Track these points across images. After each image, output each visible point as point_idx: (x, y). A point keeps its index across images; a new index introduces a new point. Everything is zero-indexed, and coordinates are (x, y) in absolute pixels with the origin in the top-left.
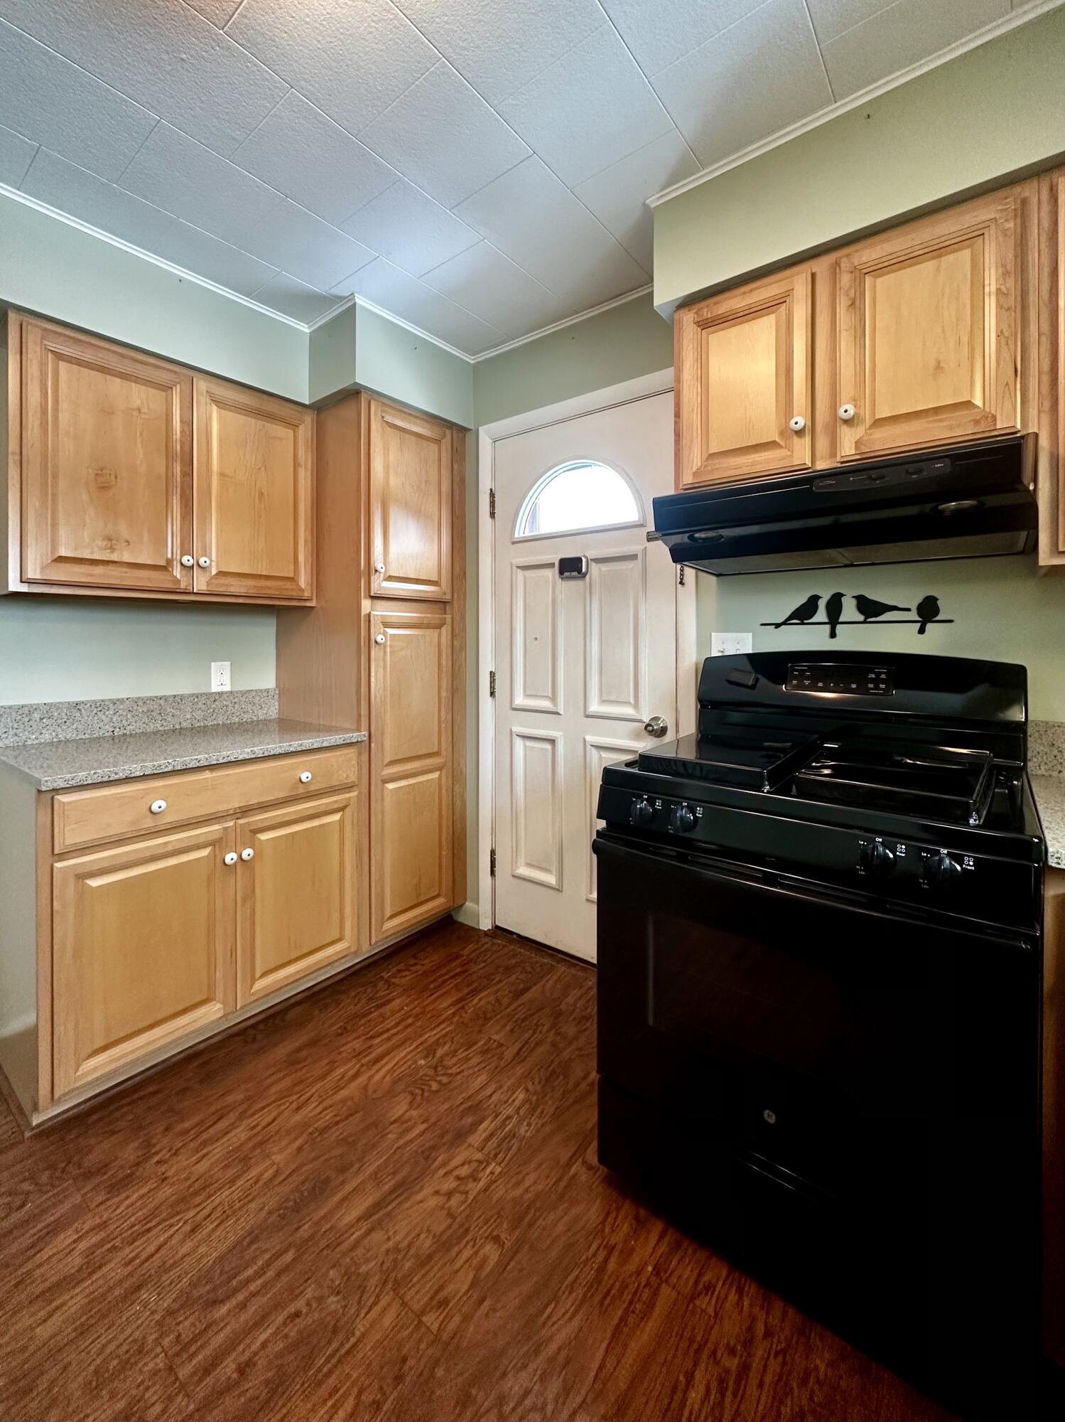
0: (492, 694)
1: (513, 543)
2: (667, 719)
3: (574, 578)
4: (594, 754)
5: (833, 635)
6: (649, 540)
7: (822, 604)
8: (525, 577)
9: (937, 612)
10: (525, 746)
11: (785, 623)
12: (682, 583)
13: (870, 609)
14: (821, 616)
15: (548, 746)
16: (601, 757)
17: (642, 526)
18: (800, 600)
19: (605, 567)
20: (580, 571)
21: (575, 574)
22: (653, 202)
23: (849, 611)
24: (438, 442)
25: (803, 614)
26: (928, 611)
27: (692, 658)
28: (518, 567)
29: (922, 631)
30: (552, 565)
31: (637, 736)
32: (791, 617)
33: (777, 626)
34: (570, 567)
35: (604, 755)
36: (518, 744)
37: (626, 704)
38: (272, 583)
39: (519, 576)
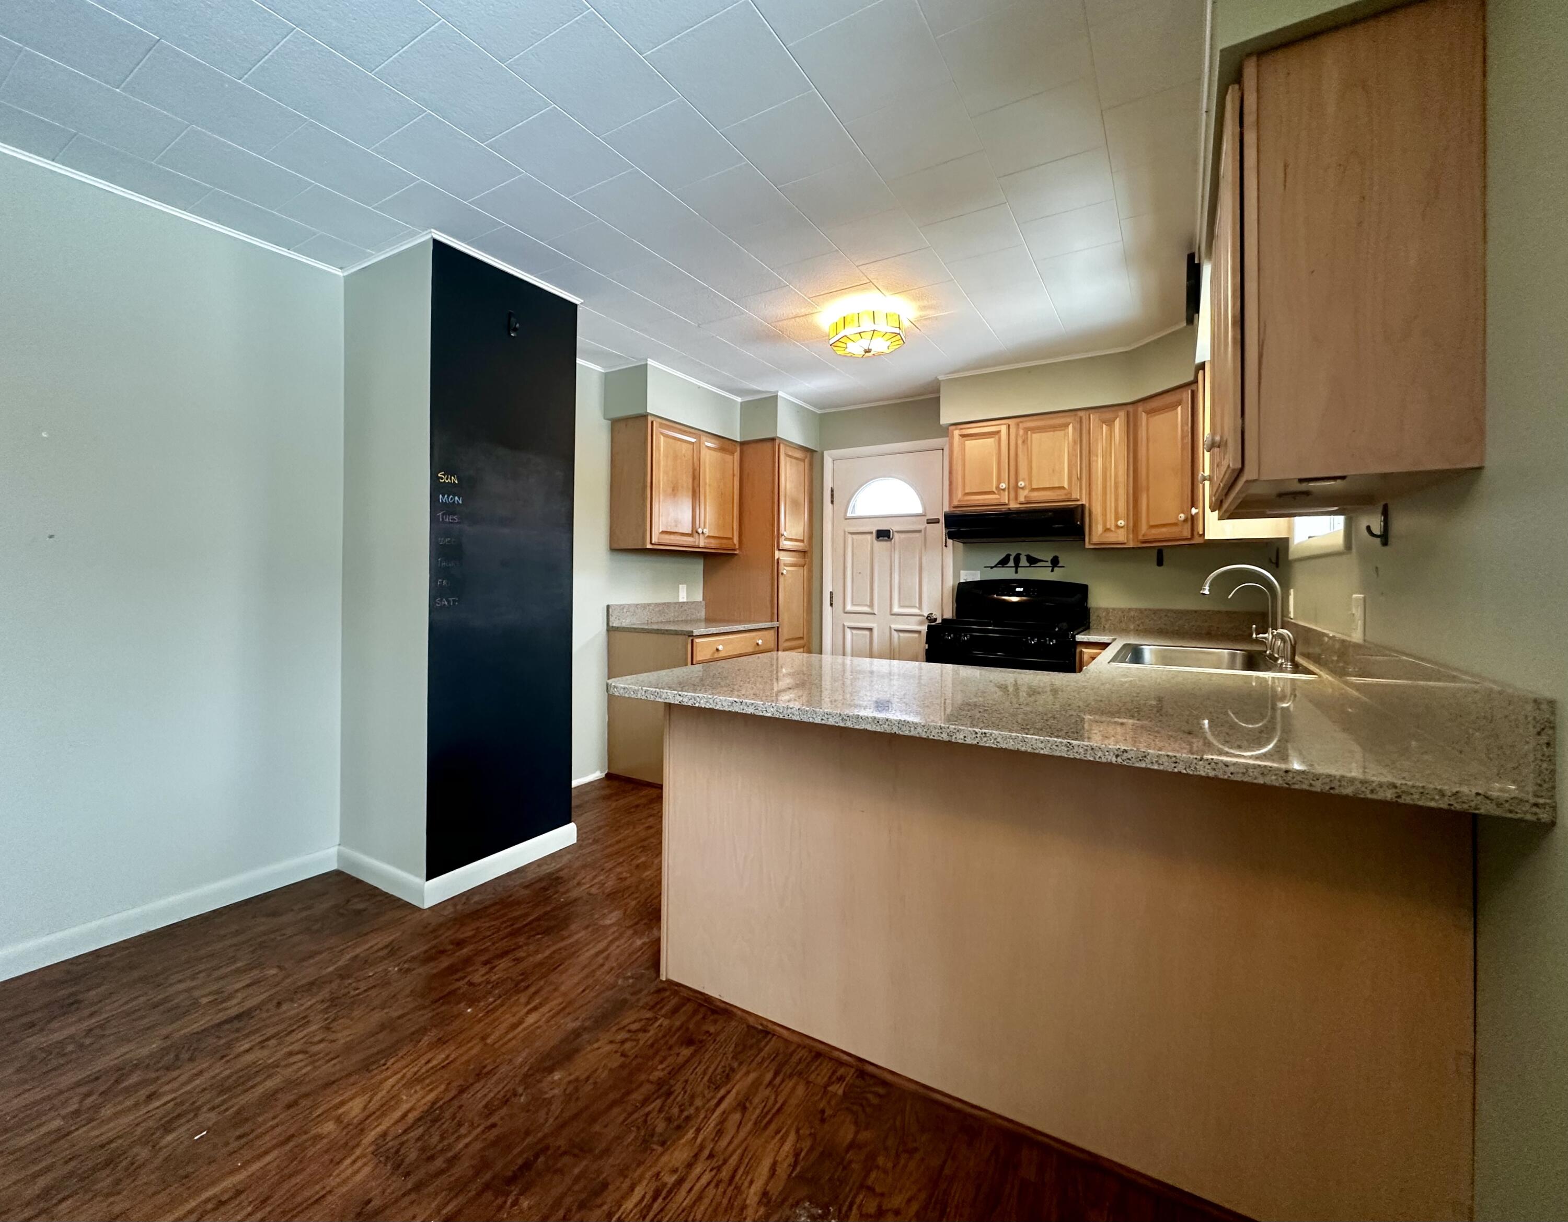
0: (831, 605)
1: (846, 519)
2: (938, 613)
3: (886, 541)
4: (895, 634)
5: (1016, 572)
6: (927, 523)
7: (1012, 558)
8: (853, 539)
9: (1058, 562)
10: (853, 633)
11: (995, 566)
12: (946, 546)
13: (1032, 561)
14: (1011, 563)
15: (867, 633)
16: (899, 636)
17: (924, 516)
18: (1002, 556)
19: (903, 536)
20: (889, 537)
21: (886, 538)
22: (941, 378)
23: (1024, 562)
24: (803, 461)
25: (1003, 562)
26: (1055, 562)
27: (950, 583)
28: (850, 533)
29: (1052, 571)
30: (871, 533)
31: (921, 623)
32: (998, 564)
33: (992, 568)
34: (884, 535)
35: (902, 635)
36: (848, 632)
37: (914, 607)
38: (724, 541)
39: (850, 537)
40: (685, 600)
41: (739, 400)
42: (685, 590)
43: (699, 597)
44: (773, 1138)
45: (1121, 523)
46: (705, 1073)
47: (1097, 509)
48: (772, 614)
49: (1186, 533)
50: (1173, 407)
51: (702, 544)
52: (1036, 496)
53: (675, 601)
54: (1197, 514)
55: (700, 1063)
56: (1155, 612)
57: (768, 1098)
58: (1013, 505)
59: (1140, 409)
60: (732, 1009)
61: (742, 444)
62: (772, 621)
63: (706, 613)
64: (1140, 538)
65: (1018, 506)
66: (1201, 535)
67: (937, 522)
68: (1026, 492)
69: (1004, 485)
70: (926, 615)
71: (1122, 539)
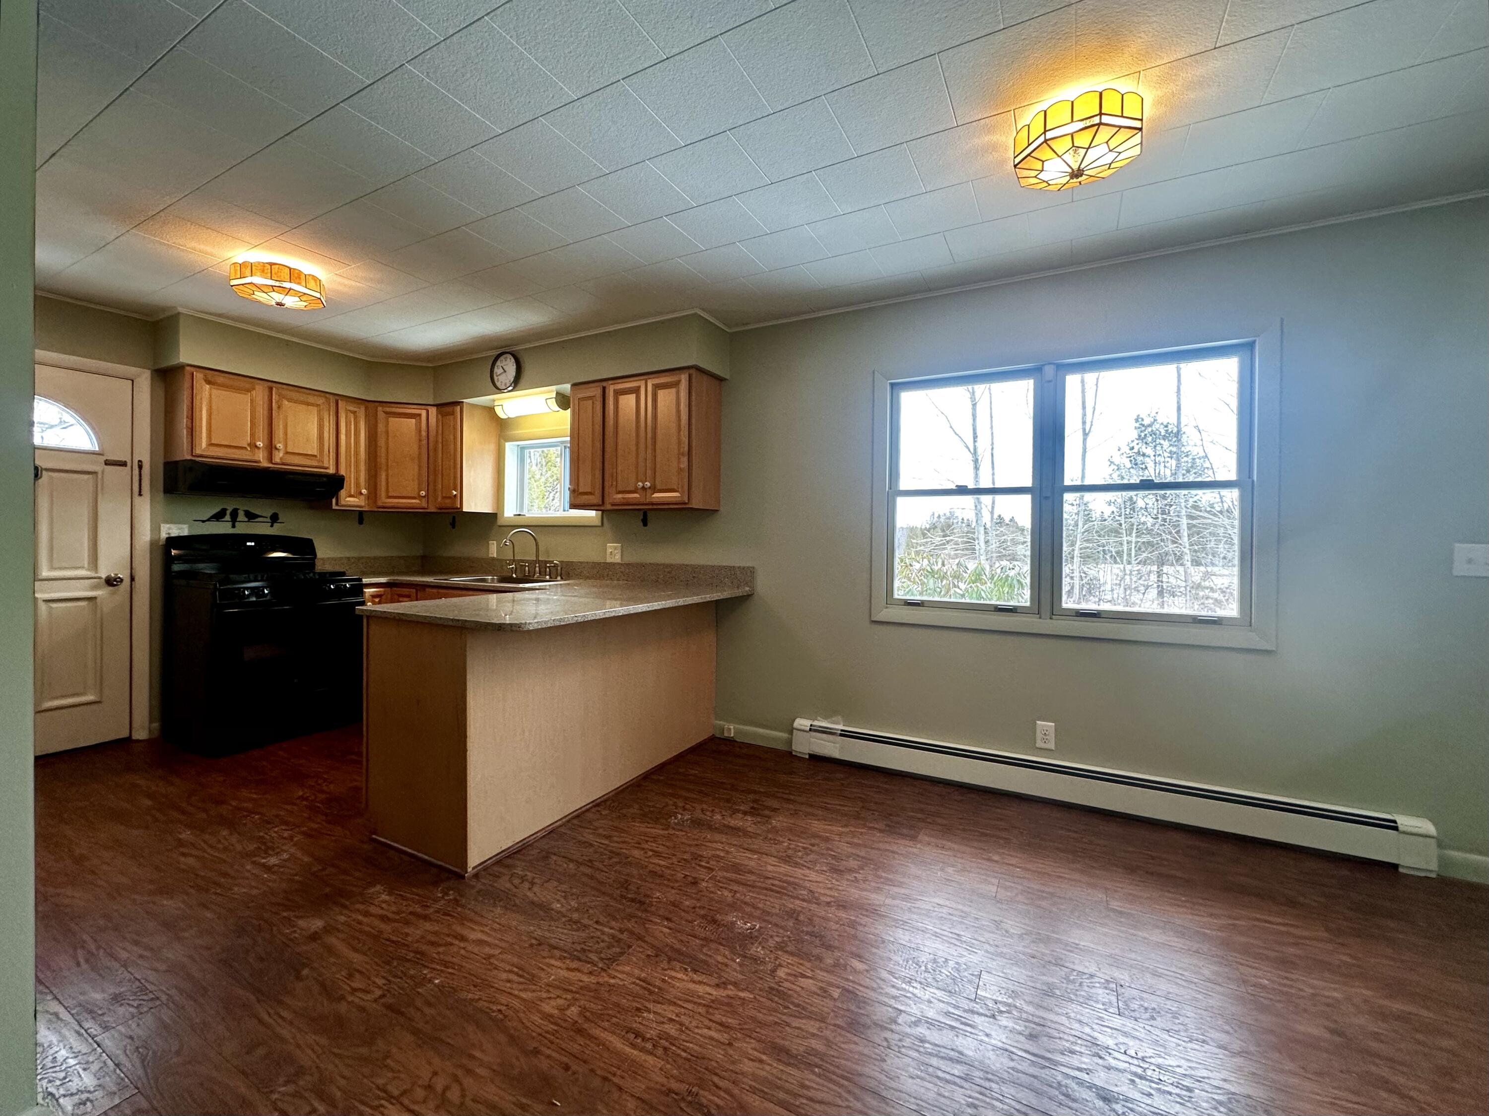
2: (124, 574)
5: (234, 526)
6: (106, 464)
7: (228, 512)
9: (278, 519)
11: (208, 520)
13: (251, 516)
14: (228, 517)
16: (51, 608)
17: (102, 455)
18: (216, 510)
22: (182, 310)
25: (218, 517)
26: (274, 519)
27: (145, 536)
29: (272, 526)
31: (94, 588)
32: (212, 517)
33: (203, 521)
35: (54, 605)
37: (82, 568)
45: (364, 491)
47: (344, 478)
49: (424, 504)
50: (412, 416)
52: (291, 460)
54: (455, 496)
56: (359, 559)
58: (265, 464)
59: (380, 409)
64: (380, 504)
65: (271, 465)
66: (457, 508)
67: (123, 464)
68: (281, 454)
69: (260, 444)
70: (104, 576)
71: (363, 504)
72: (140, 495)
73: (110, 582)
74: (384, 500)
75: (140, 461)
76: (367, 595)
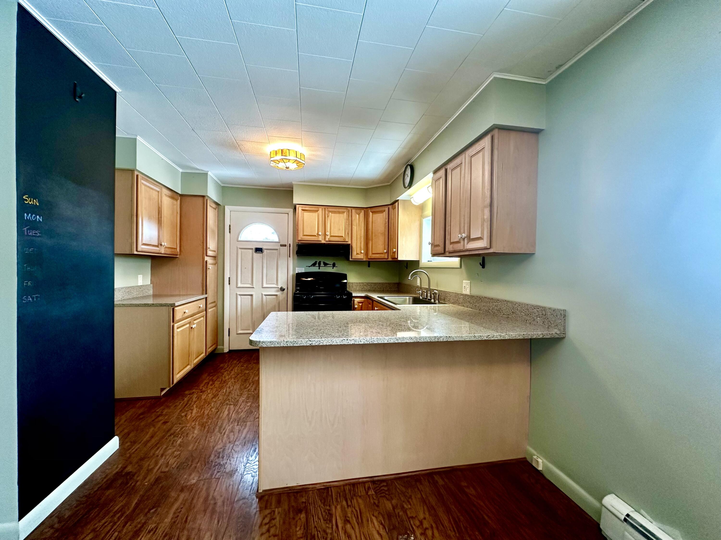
0: (229, 284)
1: (238, 241)
2: (285, 287)
3: (260, 253)
4: (264, 297)
5: (319, 269)
6: (280, 246)
7: (317, 263)
8: (241, 252)
9: (335, 265)
10: (241, 298)
11: (311, 266)
13: (325, 264)
14: (317, 265)
15: (250, 297)
16: (266, 298)
17: (279, 243)
18: (313, 262)
19: (268, 251)
20: (262, 251)
21: (260, 252)
23: (322, 264)
24: (215, 209)
25: (314, 265)
26: (334, 265)
27: (291, 273)
28: (240, 248)
29: (333, 268)
30: (252, 249)
31: (278, 291)
32: (312, 265)
33: (309, 267)
34: (259, 250)
35: (267, 297)
36: (239, 297)
37: (274, 284)
38: (173, 250)
39: (240, 251)
40: (141, 284)
41: (181, 170)
42: (141, 277)
43: (148, 282)
44: (368, 524)
45: (363, 251)
46: (319, 518)
47: (354, 246)
48: (203, 290)
49: (386, 257)
50: (382, 212)
51: (163, 252)
52: (333, 239)
53: (136, 285)
54: (395, 251)
55: (313, 516)
56: (368, 284)
57: (352, 511)
58: (323, 242)
59: (369, 211)
60: (306, 486)
61: (181, 196)
62: (203, 294)
63: (153, 292)
64: (369, 257)
65: (325, 242)
66: (396, 258)
67: (285, 246)
68: (329, 237)
69: (320, 233)
70: (280, 287)
71: (362, 257)
72: (290, 257)
73: (282, 289)
74: (370, 255)
75: (290, 244)
76: (356, 302)
